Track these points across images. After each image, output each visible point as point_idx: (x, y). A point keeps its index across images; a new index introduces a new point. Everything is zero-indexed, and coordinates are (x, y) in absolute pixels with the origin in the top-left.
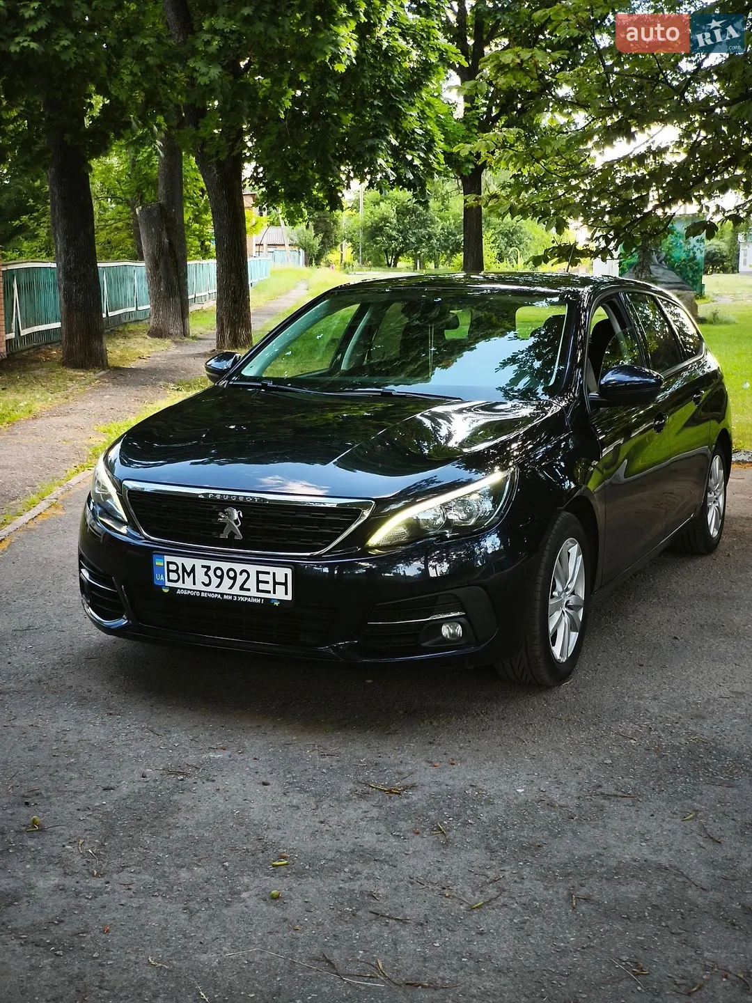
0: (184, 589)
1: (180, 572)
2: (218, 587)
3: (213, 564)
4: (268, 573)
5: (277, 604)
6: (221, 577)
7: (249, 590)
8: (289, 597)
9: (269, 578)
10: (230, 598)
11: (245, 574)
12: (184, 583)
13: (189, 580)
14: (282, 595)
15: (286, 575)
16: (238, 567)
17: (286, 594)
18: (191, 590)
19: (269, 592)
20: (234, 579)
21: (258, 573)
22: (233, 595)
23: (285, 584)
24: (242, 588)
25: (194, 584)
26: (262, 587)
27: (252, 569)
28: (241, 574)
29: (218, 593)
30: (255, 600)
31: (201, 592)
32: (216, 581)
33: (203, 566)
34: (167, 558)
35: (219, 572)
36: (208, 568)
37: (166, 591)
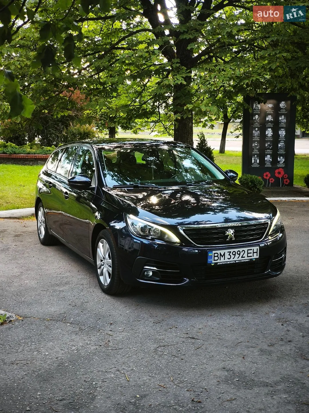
0: (220, 262)
1: (219, 256)
2: (233, 258)
3: (232, 250)
4: (251, 250)
5: (254, 260)
6: (235, 255)
7: (244, 257)
8: (258, 257)
9: (252, 251)
10: (238, 261)
11: (243, 252)
12: (220, 260)
13: (222, 259)
14: (256, 256)
15: (257, 249)
16: (241, 250)
17: (257, 256)
18: (223, 262)
19: (251, 256)
20: (240, 254)
21: (248, 250)
22: (239, 260)
23: (257, 252)
24: (242, 257)
25: (224, 259)
26: (249, 255)
27: (246, 249)
28: (242, 252)
29: (234, 261)
30: (247, 260)
31: (227, 262)
32: (233, 256)
33: (228, 252)
34: (214, 252)
35: (234, 253)
36: (230, 252)
37: (213, 265)
